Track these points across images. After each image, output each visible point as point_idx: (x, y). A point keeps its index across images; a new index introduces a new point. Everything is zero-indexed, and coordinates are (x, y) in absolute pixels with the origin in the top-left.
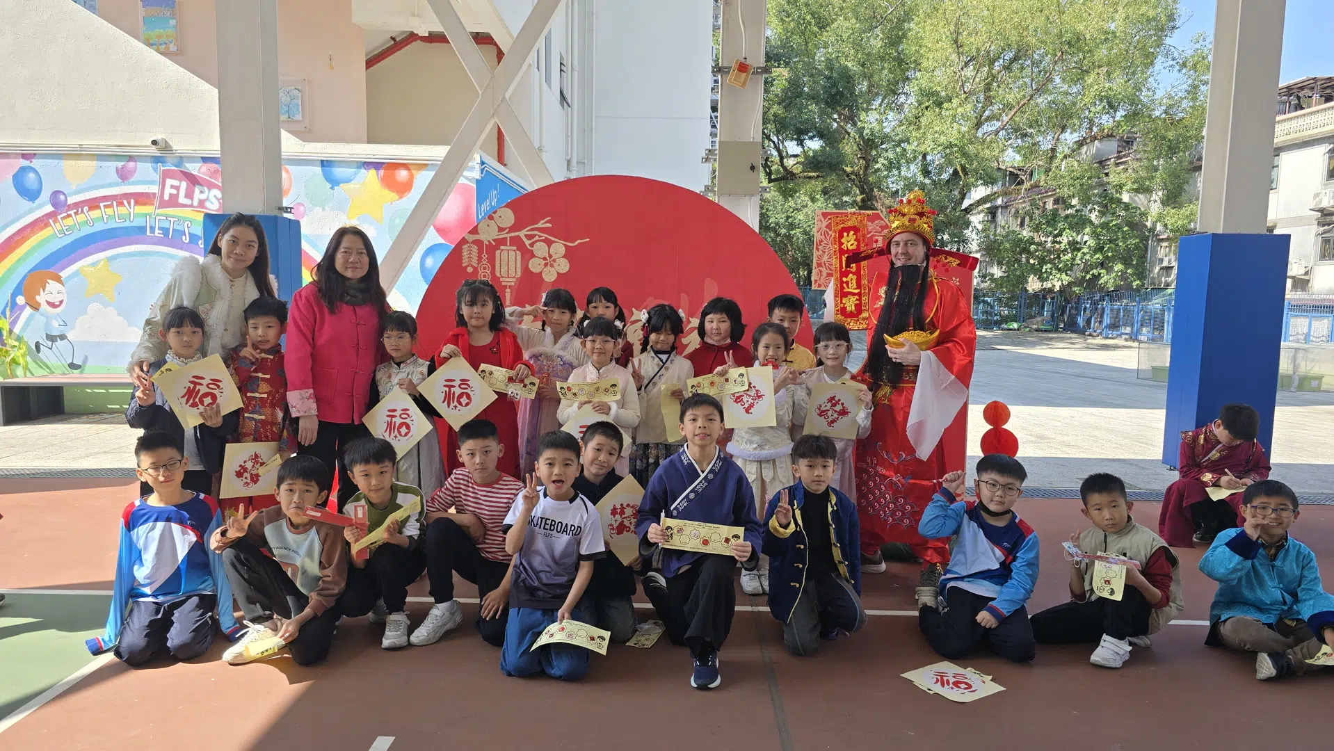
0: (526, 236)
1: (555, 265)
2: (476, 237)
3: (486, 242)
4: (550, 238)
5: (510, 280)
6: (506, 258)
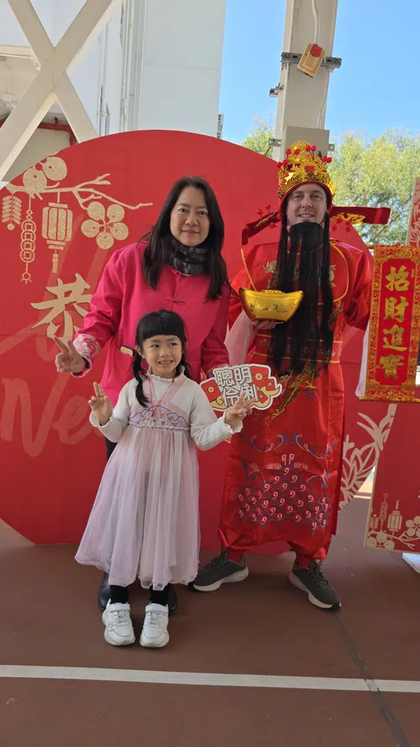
0: (79, 192)
1: (112, 230)
2: (20, 189)
3: (32, 196)
4: (108, 198)
5: (59, 243)
6: (56, 217)
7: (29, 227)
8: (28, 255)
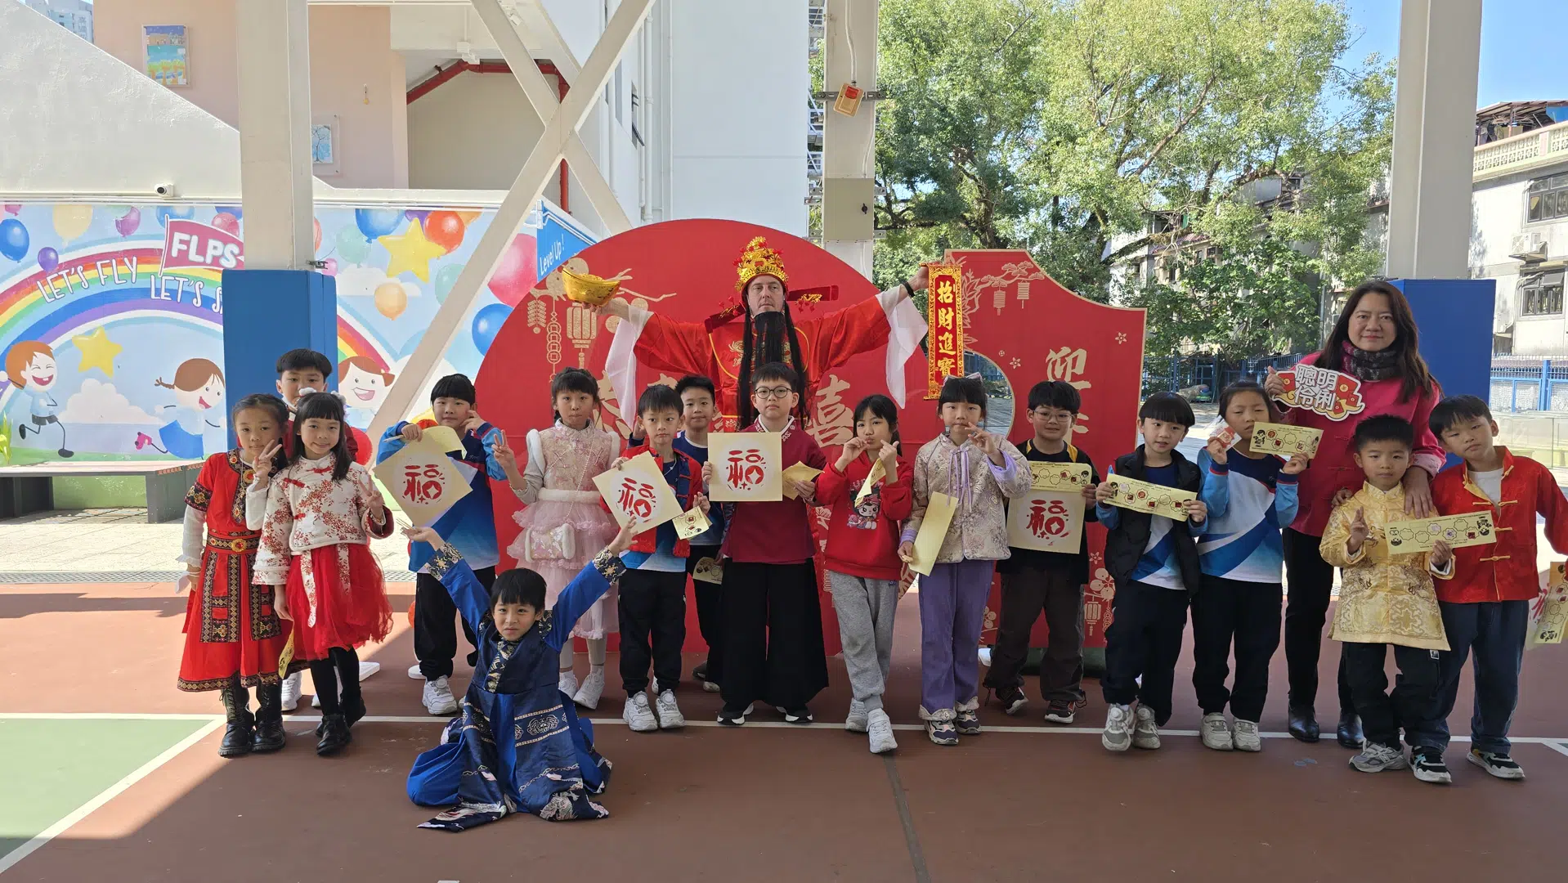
2: (543, 292)
3: (555, 298)
4: (632, 293)
5: (584, 342)
6: (579, 316)
7: (554, 329)
8: (554, 357)
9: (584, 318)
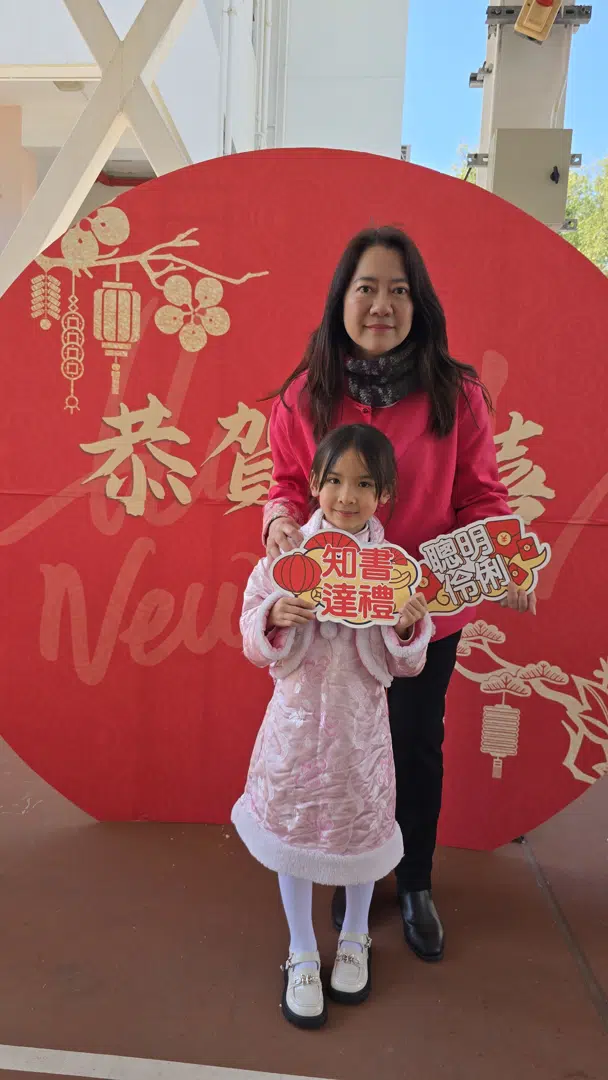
1: (204, 319)
2: (57, 263)
3: (76, 273)
5: (121, 346)
6: (114, 304)
8: (73, 368)
9: (120, 308)
